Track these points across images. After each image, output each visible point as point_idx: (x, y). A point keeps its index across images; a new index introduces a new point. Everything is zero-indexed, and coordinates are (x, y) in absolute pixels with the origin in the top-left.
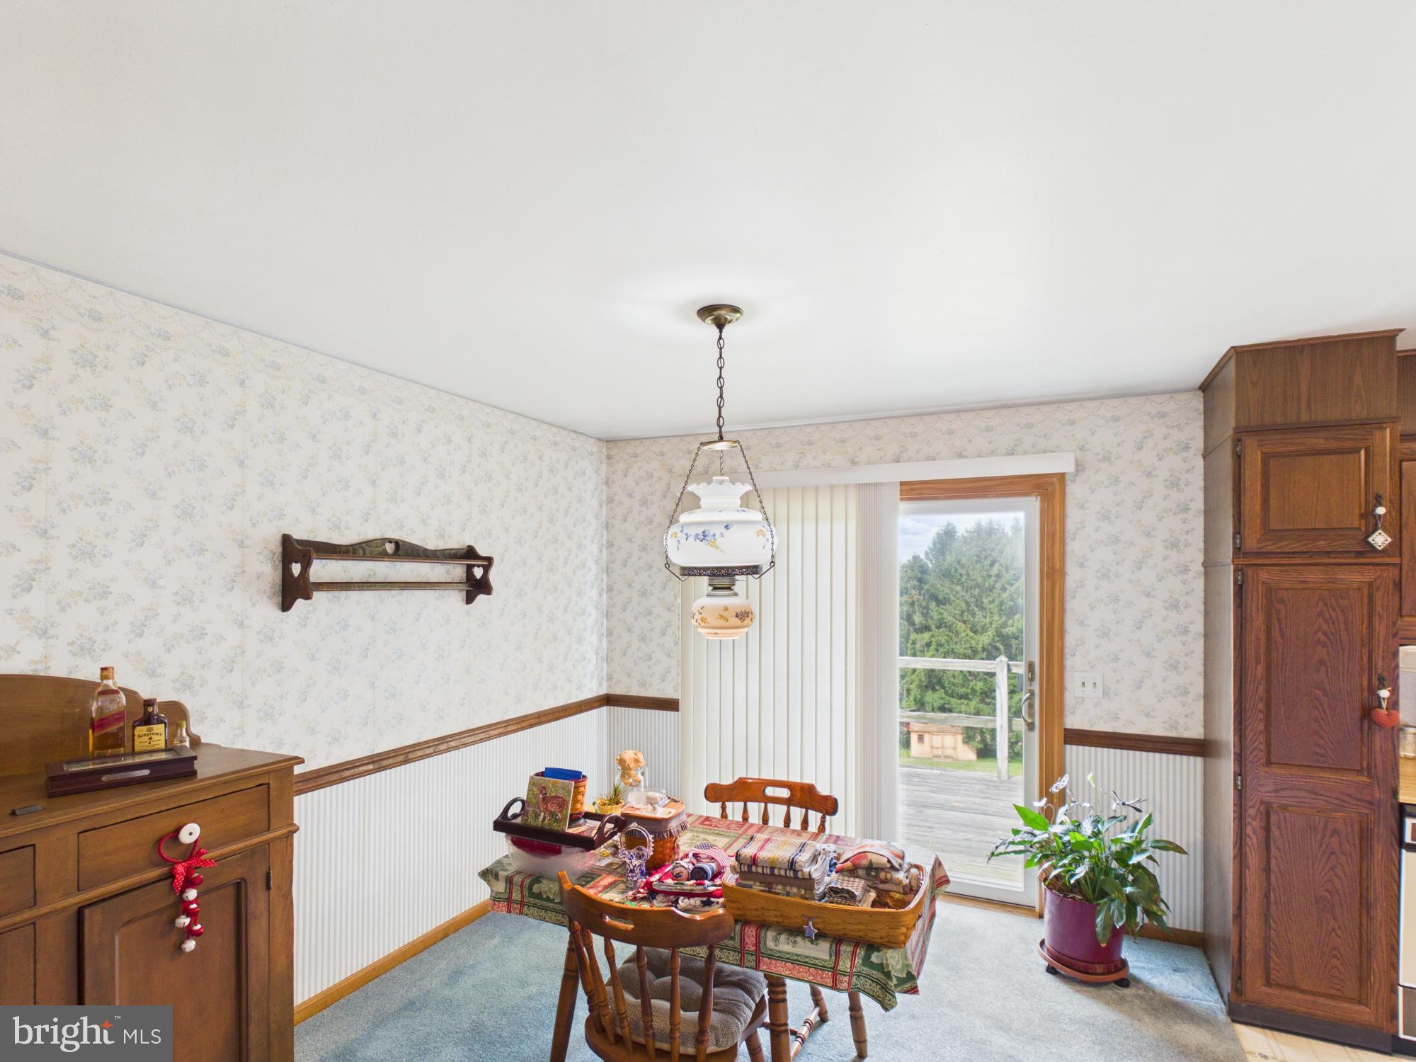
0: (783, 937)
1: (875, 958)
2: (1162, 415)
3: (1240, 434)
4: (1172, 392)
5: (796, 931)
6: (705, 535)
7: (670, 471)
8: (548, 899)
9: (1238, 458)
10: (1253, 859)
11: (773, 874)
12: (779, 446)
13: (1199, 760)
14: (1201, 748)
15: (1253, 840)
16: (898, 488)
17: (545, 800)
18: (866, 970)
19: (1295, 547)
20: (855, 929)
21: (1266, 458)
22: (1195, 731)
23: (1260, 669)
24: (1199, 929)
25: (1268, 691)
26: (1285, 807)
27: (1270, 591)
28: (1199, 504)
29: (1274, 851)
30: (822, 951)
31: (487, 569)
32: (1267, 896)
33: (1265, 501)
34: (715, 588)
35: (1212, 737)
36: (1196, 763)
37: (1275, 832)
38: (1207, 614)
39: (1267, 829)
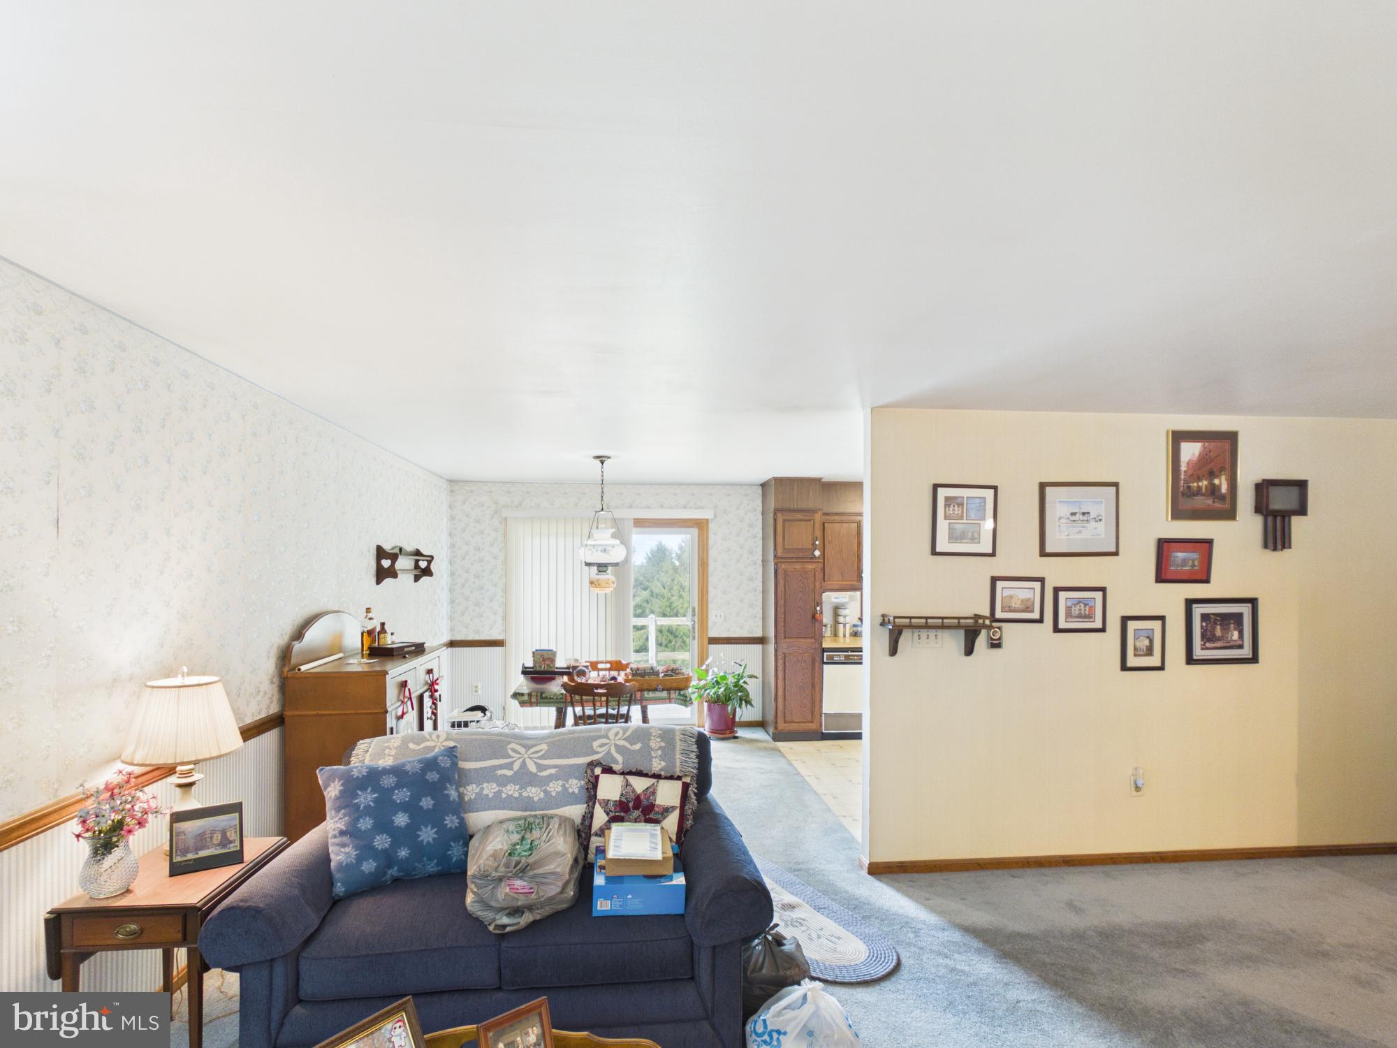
0: (650, 692)
1: (682, 693)
2: (746, 495)
3: (776, 511)
4: (750, 485)
5: (655, 690)
6: (605, 550)
7: (496, 503)
8: (550, 698)
9: (775, 520)
10: (780, 676)
11: (645, 672)
12: (566, 493)
13: (761, 646)
14: (761, 641)
15: (780, 668)
16: (632, 521)
17: (544, 660)
18: (679, 697)
19: (792, 555)
20: (674, 685)
21: (784, 521)
22: (759, 634)
23: (782, 602)
24: (761, 720)
25: (785, 611)
26: (790, 654)
27: (785, 571)
28: (760, 535)
29: (787, 672)
30: (665, 694)
31: (429, 562)
32: (785, 689)
33: (784, 538)
34: (600, 572)
35: (766, 635)
36: (759, 647)
37: (787, 664)
38: (763, 582)
39: (785, 663)
